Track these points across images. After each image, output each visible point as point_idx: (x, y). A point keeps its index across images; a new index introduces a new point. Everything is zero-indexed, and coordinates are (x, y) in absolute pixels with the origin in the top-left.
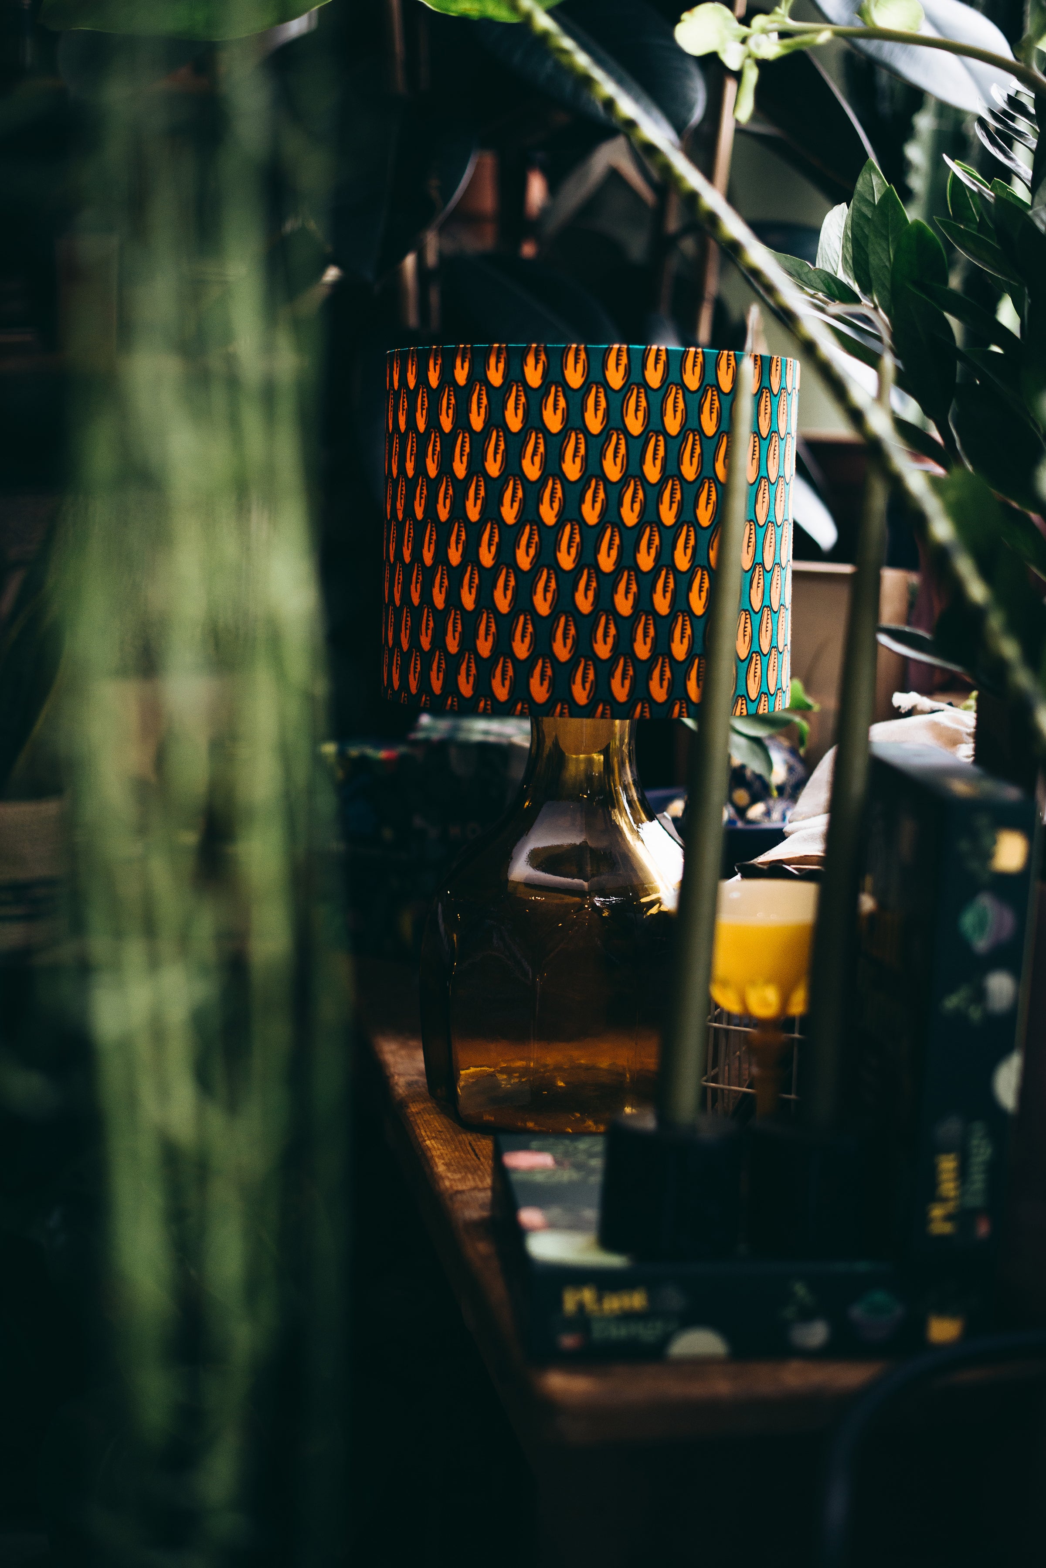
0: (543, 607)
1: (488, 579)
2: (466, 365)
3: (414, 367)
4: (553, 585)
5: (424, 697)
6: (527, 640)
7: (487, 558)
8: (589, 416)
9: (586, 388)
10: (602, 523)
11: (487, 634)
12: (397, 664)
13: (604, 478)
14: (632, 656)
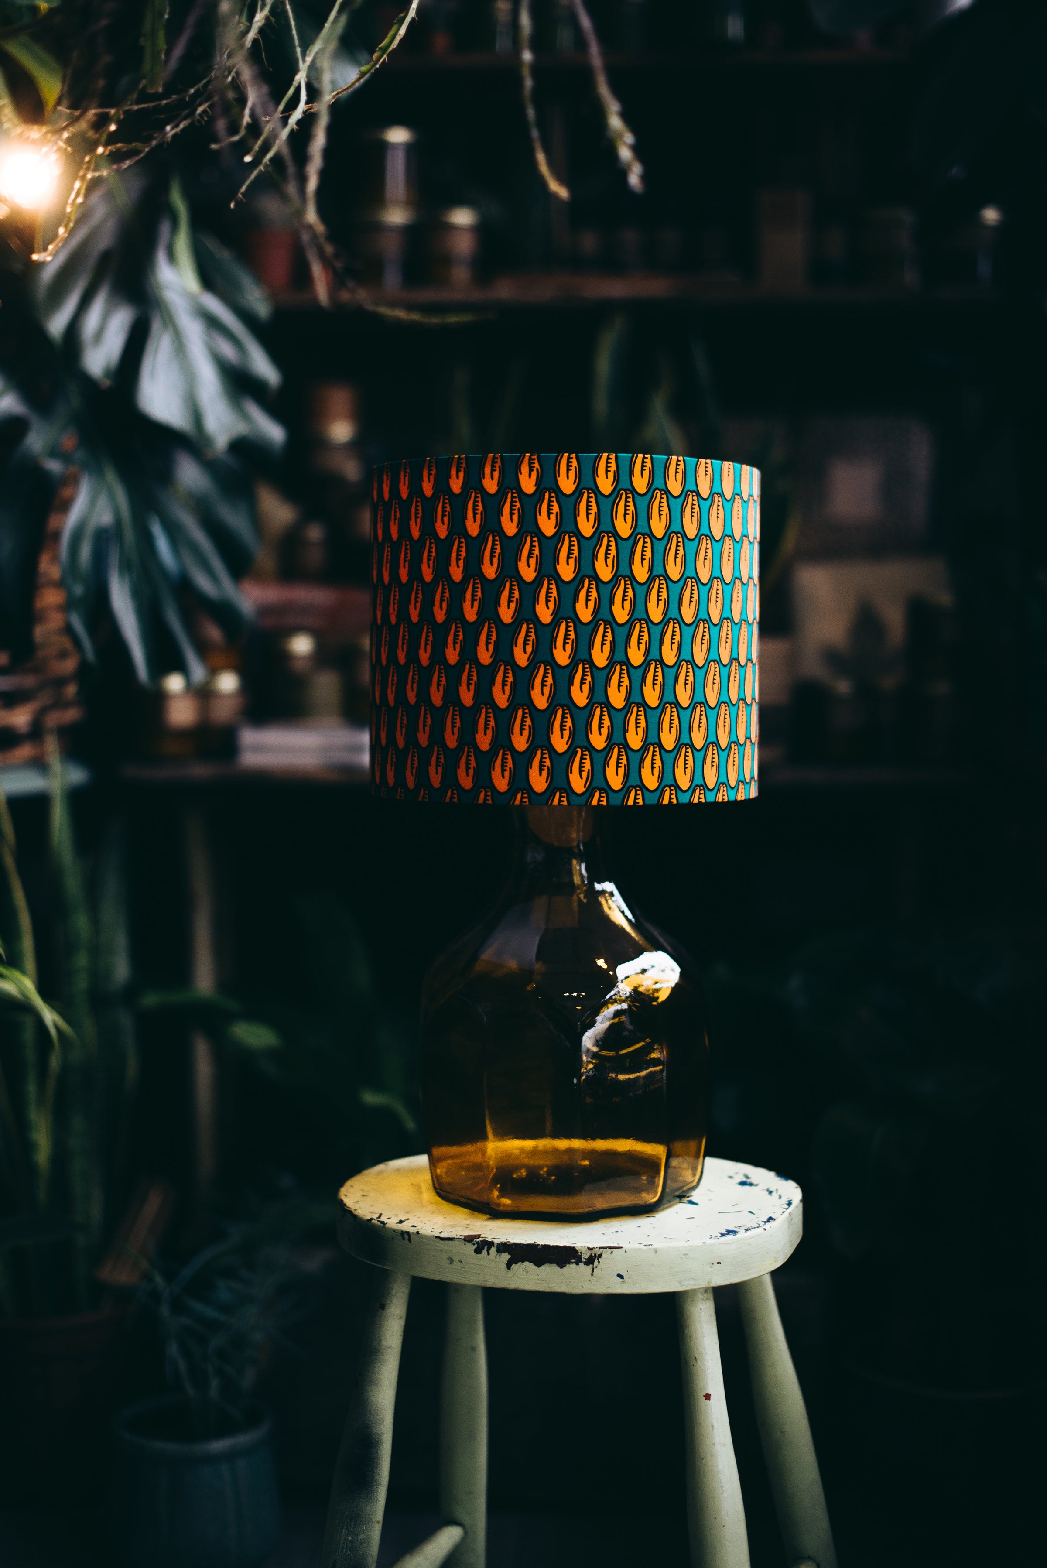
0: (541, 701)
1: (487, 676)
2: (461, 475)
3: (407, 478)
4: (550, 680)
5: (422, 791)
6: (526, 733)
7: (485, 656)
9: (578, 493)
10: (595, 621)
11: (486, 728)
12: (392, 761)
13: (597, 578)
14: (626, 746)
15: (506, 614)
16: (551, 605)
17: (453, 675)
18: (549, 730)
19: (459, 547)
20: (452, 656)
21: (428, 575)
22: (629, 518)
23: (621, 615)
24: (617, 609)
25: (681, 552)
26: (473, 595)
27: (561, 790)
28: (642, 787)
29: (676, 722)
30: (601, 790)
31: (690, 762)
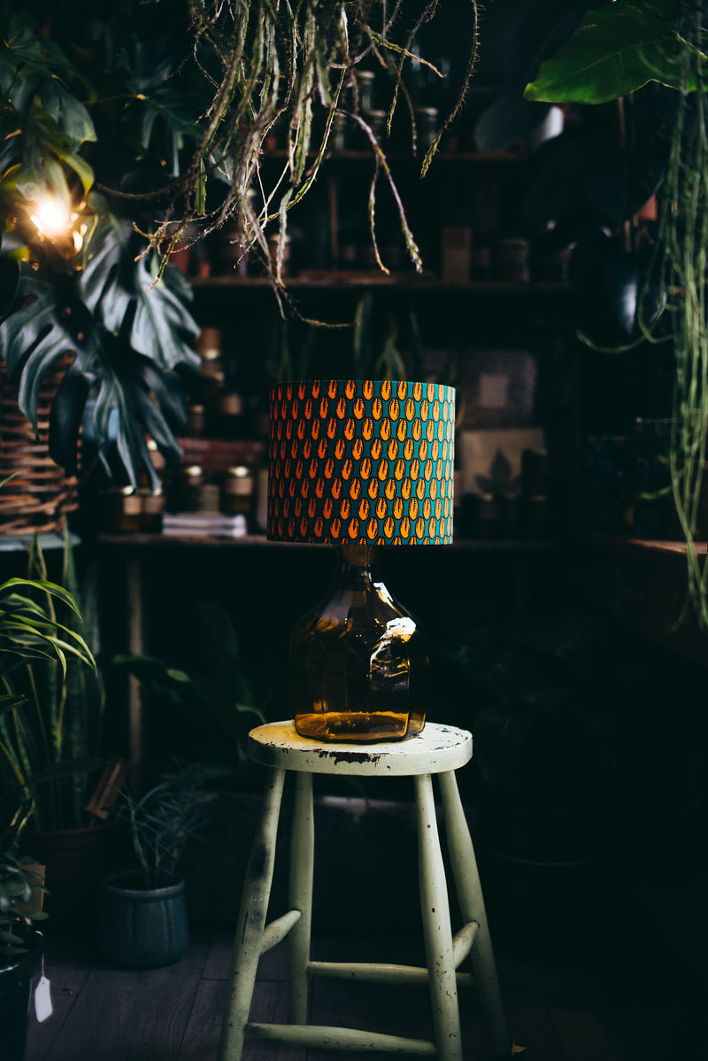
0: (354, 496)
1: (329, 484)
4: (359, 486)
6: (347, 510)
7: (328, 475)
8: (374, 412)
9: (373, 399)
10: (380, 459)
11: (328, 508)
13: (381, 439)
14: (394, 517)
15: (339, 455)
16: (360, 451)
17: (313, 483)
18: (358, 509)
19: (316, 424)
20: (312, 474)
21: (301, 436)
22: (396, 411)
23: (392, 456)
24: (390, 453)
25: (420, 427)
26: (323, 446)
27: (363, 537)
28: (401, 536)
29: (417, 507)
30: (382, 538)
31: (423, 526)
